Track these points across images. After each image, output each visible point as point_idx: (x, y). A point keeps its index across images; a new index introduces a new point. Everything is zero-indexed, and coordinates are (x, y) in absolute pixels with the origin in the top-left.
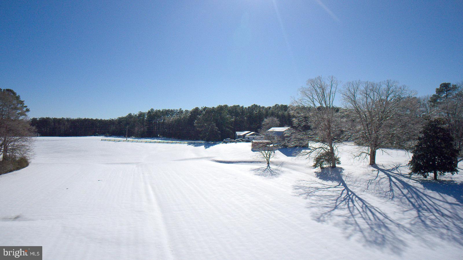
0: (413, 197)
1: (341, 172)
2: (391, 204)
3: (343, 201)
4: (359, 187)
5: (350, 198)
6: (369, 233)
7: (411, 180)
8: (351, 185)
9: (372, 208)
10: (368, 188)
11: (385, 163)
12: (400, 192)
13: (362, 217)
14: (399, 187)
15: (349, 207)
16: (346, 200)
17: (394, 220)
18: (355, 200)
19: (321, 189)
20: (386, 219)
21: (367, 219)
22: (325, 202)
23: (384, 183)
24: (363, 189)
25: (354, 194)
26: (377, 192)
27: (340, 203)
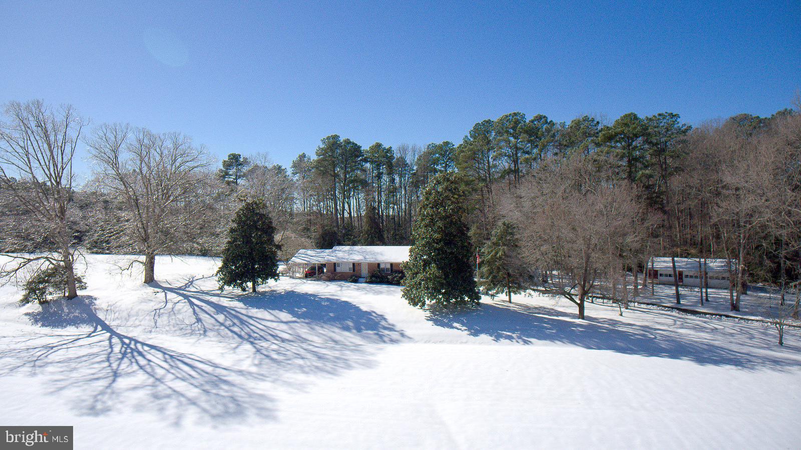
0: (234, 324)
1: (91, 303)
2: (207, 342)
3: (122, 359)
4: (138, 326)
5: (131, 349)
6: (207, 401)
7: (222, 299)
8: (120, 326)
9: (183, 357)
10: (157, 324)
11: (169, 279)
12: (213, 321)
13: (177, 378)
14: (209, 312)
15: (141, 367)
16: (127, 356)
17: (229, 367)
18: (145, 351)
19: (59, 347)
20: (217, 369)
21: (187, 379)
22: (85, 371)
23: (182, 311)
24: (147, 327)
25: (137, 342)
26: (176, 329)
27: (119, 365)
